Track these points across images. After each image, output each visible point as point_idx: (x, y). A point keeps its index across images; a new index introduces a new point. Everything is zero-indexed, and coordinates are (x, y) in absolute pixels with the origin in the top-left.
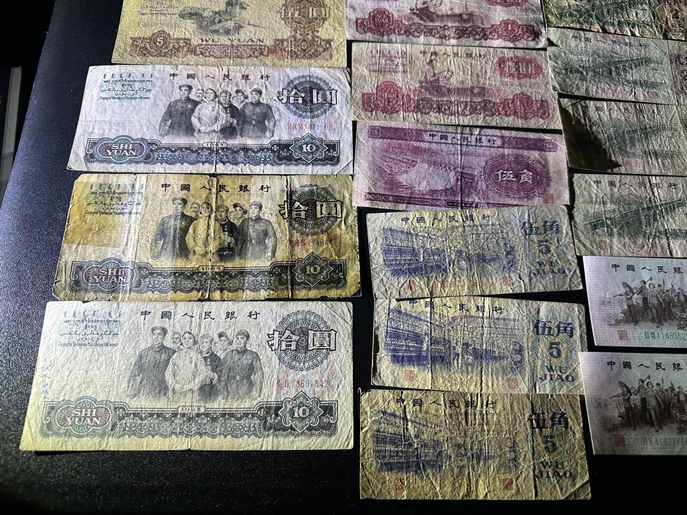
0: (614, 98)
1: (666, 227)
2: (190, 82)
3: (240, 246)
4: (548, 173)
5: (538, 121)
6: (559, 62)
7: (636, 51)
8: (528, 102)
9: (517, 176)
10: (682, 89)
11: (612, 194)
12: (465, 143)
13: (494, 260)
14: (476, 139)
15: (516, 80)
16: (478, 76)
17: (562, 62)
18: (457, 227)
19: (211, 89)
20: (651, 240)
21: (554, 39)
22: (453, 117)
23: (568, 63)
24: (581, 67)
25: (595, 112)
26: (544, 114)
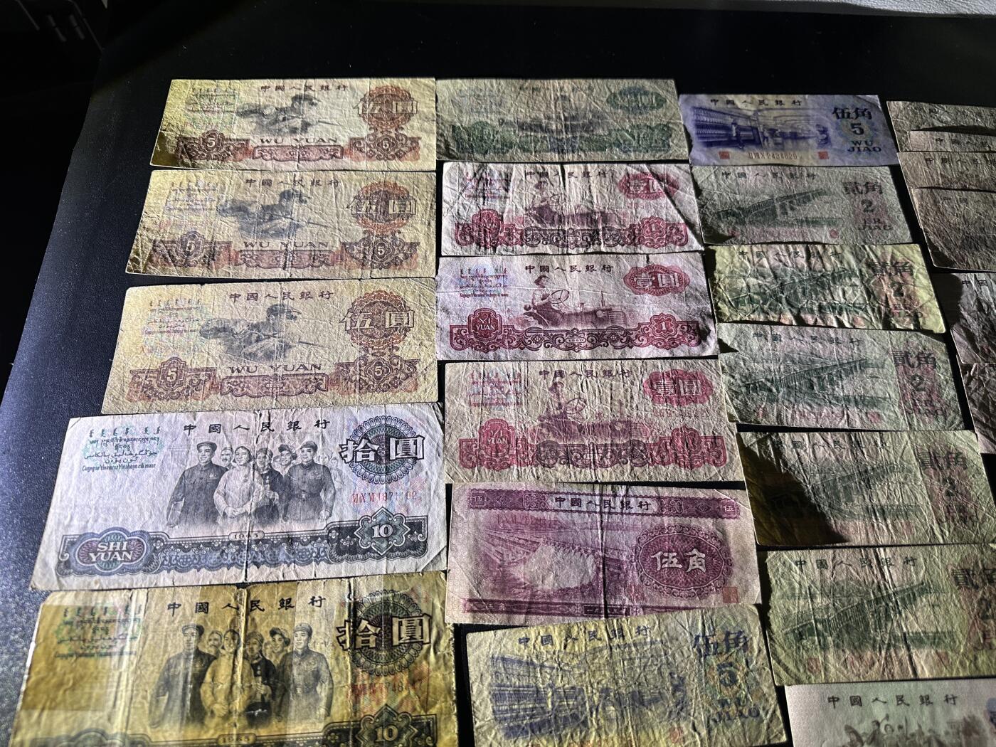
0: (819, 426)
1: (905, 630)
2: (213, 437)
3: (278, 700)
4: (728, 553)
5: (709, 469)
6: (737, 376)
7: (845, 350)
8: (693, 441)
9: (684, 561)
10: (915, 405)
11: (823, 581)
12: (607, 510)
13: (655, 700)
14: (622, 502)
15: (675, 406)
16: (621, 404)
17: (741, 375)
18: (601, 650)
19: (242, 447)
20: (883, 653)
21: (728, 340)
22: (588, 471)
23: (750, 375)
24: (768, 380)
25: (792, 451)
26: (718, 458)
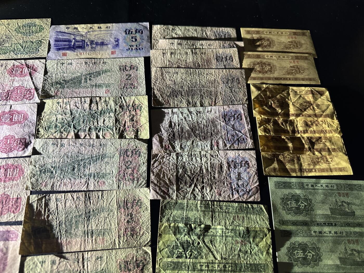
0: (71, 190)
5: (10, 215)
6: (37, 166)
7: (96, 150)
8: (6, 201)
10: (124, 176)
11: (52, 271)
17: (40, 165)
21: (38, 148)
23: (44, 165)
24: (52, 167)
25: (54, 204)
26: (16, 209)
